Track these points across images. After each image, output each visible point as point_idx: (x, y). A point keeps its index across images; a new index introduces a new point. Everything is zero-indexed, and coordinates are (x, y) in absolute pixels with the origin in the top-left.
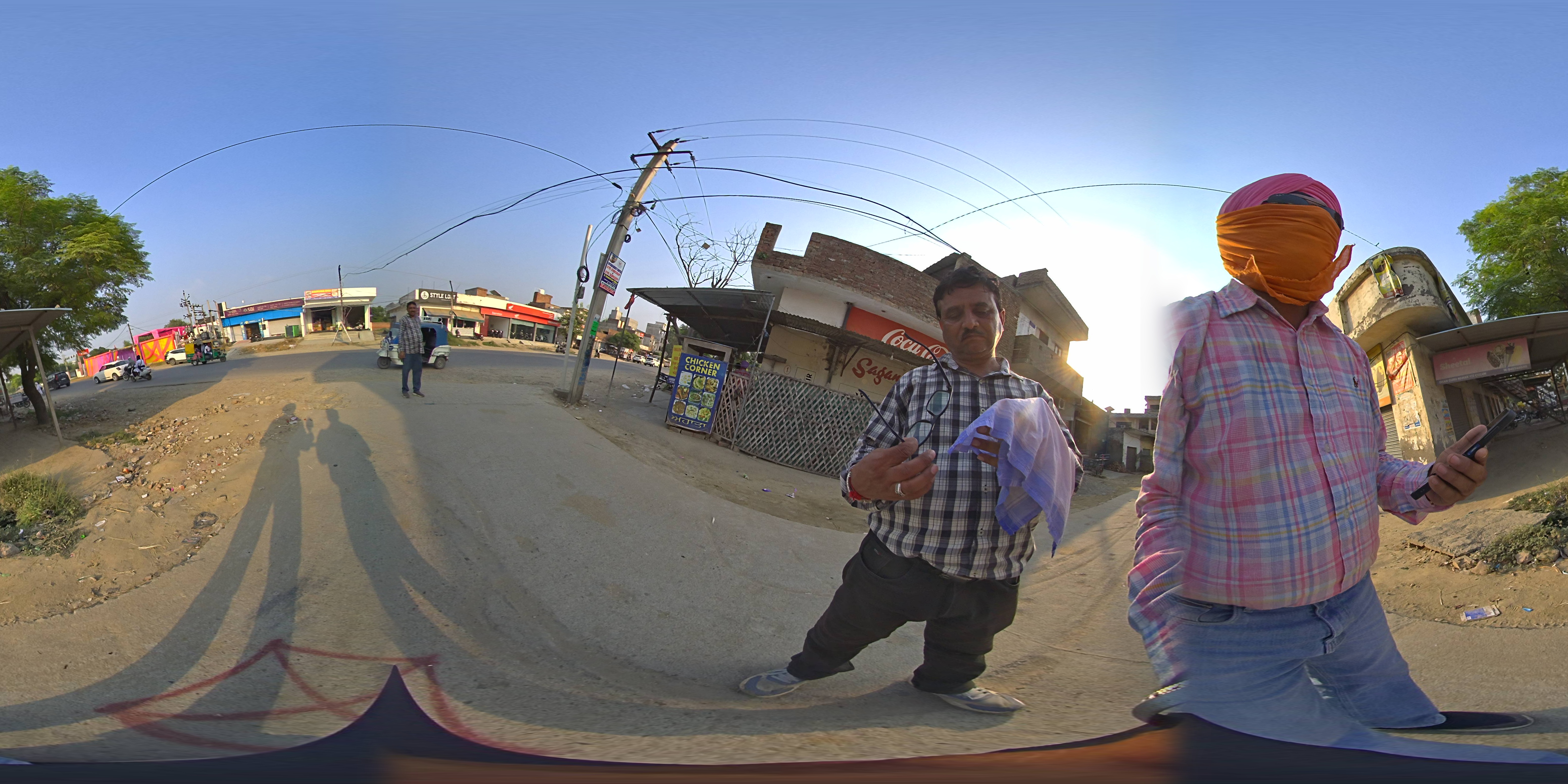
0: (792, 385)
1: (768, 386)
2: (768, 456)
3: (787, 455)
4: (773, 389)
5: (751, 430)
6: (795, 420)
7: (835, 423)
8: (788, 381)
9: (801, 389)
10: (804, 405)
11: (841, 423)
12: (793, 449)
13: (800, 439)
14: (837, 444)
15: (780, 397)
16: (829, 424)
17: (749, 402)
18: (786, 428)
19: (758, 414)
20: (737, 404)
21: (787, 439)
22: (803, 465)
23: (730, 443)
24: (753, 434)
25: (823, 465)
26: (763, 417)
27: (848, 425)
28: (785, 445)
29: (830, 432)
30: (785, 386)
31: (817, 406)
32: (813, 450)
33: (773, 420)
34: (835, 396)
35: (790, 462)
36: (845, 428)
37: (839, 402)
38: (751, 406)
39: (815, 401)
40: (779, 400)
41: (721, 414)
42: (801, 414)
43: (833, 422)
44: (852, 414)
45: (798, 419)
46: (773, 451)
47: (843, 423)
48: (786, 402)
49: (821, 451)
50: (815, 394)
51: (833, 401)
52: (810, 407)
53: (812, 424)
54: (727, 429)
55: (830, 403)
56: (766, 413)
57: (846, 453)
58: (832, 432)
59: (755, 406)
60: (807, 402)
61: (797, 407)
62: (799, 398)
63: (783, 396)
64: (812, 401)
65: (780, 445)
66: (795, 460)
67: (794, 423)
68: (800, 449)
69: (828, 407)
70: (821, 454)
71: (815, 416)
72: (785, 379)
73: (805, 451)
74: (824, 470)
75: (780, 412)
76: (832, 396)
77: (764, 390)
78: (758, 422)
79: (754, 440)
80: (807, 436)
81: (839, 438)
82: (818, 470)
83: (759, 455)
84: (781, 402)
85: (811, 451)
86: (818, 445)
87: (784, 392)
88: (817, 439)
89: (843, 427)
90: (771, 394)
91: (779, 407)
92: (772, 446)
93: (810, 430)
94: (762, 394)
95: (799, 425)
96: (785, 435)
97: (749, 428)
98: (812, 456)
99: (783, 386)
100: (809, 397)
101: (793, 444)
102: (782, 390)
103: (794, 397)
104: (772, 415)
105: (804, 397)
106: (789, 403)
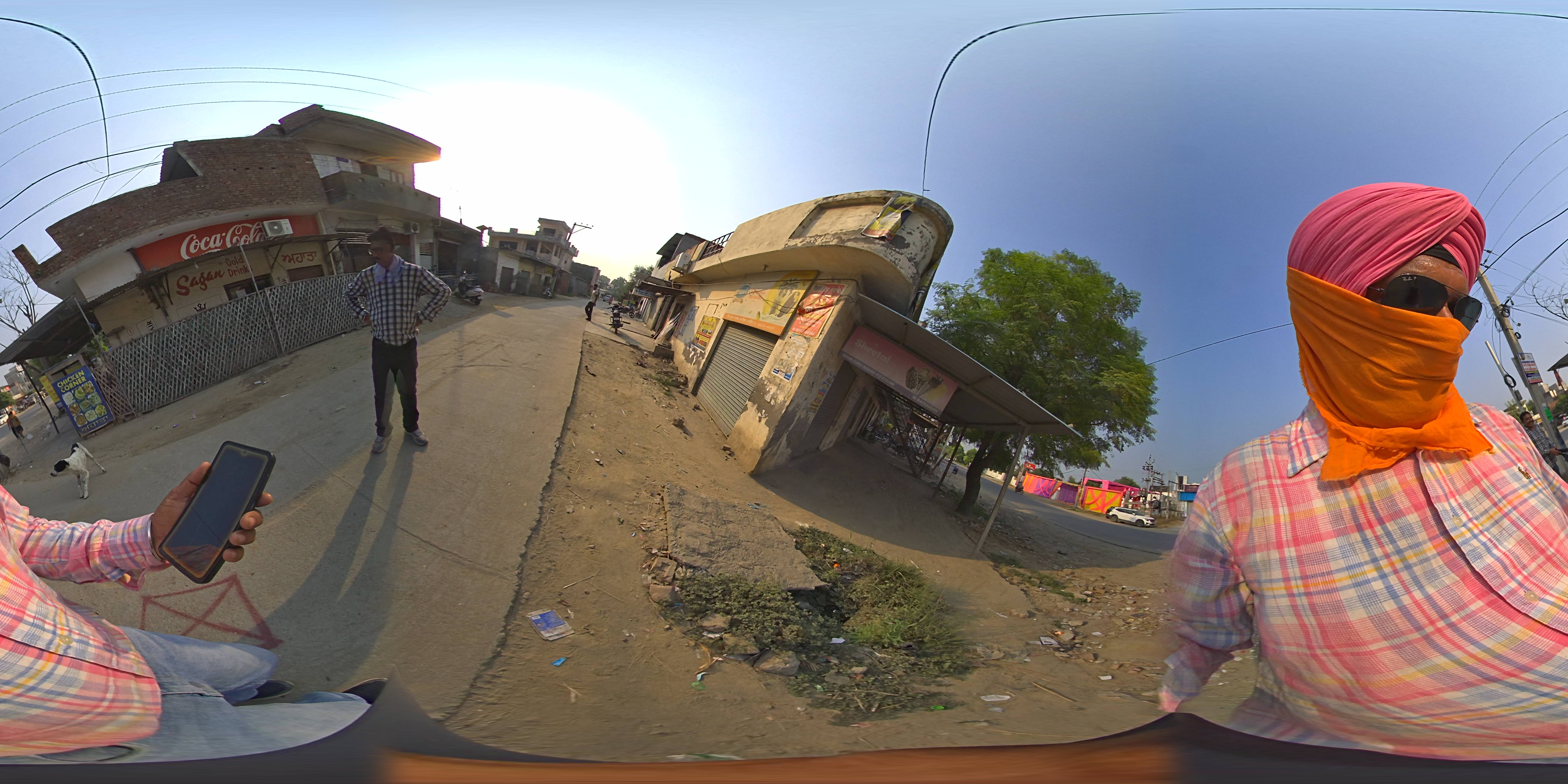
0: (139, 344)
1: (124, 357)
2: (163, 402)
3: (174, 392)
4: (129, 357)
5: (138, 395)
6: (160, 364)
7: (189, 346)
8: (134, 344)
9: (147, 342)
10: (158, 351)
11: (193, 343)
12: (175, 385)
13: (174, 374)
14: (201, 359)
15: (137, 358)
16: (184, 349)
17: (121, 377)
18: (159, 375)
19: (133, 381)
20: (115, 385)
21: (165, 381)
22: (190, 390)
23: (133, 414)
24: (142, 398)
25: (203, 380)
26: (138, 380)
27: (199, 340)
28: (168, 386)
29: (190, 355)
30: (135, 348)
31: (167, 344)
32: (188, 375)
33: (146, 376)
34: (174, 328)
35: (180, 395)
36: (198, 344)
37: (179, 330)
38: (125, 379)
39: (163, 341)
40: (139, 361)
41: (111, 402)
42: (161, 358)
43: (186, 346)
44: (196, 330)
45: (162, 363)
46: (163, 396)
47: (194, 342)
48: (145, 358)
49: (194, 372)
50: (159, 337)
51: (175, 332)
52: (163, 348)
53: (173, 358)
54: (122, 407)
55: (174, 335)
56: (138, 376)
57: (212, 361)
58: (191, 353)
59: (127, 377)
60: (158, 346)
61: (154, 355)
62: (151, 348)
63: (139, 356)
64: (161, 344)
65: (164, 389)
66: (182, 391)
67: (161, 368)
68: (179, 382)
69: (175, 338)
70: (195, 375)
71: (171, 352)
72: (131, 344)
73: (183, 380)
74: (206, 383)
75: (146, 368)
76: (172, 329)
77: (123, 362)
78: (138, 386)
79: (145, 400)
80: (176, 368)
81: (199, 354)
82: (202, 386)
83: (157, 407)
84: (141, 361)
85: (188, 377)
86: (188, 369)
87: (137, 352)
88: (185, 366)
89: (196, 344)
90: (131, 362)
91: (142, 365)
92: (160, 394)
93: (175, 363)
94: (125, 366)
95: (165, 366)
96: (162, 380)
97: (136, 395)
98: (191, 380)
99: (134, 349)
100: (157, 343)
101: (171, 382)
102: (135, 353)
103: (147, 350)
104: (142, 374)
105: (153, 345)
106: (147, 357)
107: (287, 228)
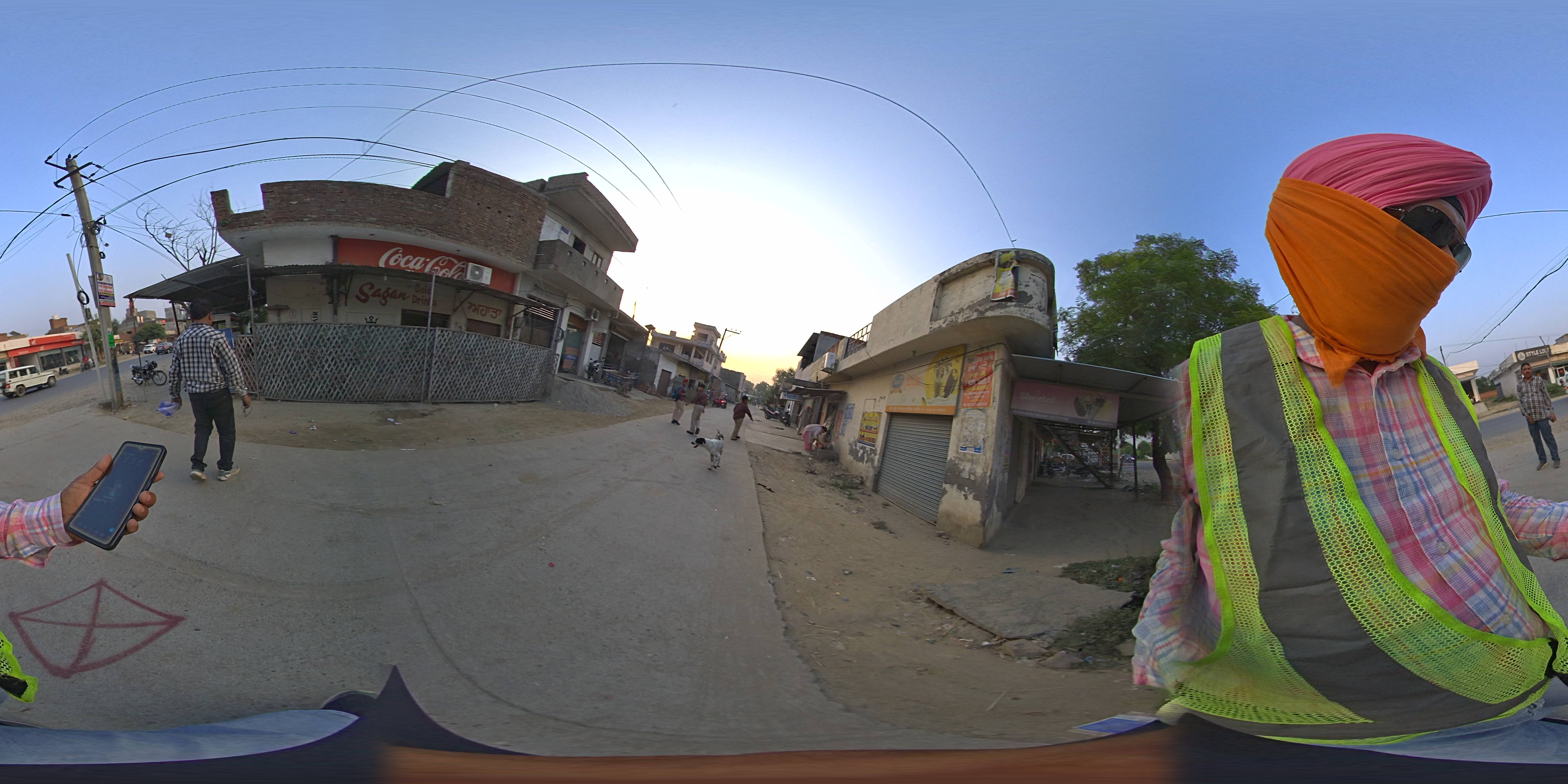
0: (291, 329)
4: (276, 338)
6: (303, 358)
12: (308, 386)
18: (297, 368)
21: (301, 378)
22: (321, 397)
24: (271, 383)
25: (338, 393)
26: (275, 364)
28: (301, 383)
38: (262, 358)
42: (306, 353)
43: (337, 352)
51: (332, 333)
55: (329, 335)
60: (309, 340)
61: (301, 347)
62: (301, 338)
63: (286, 340)
64: (312, 338)
65: (296, 384)
66: (313, 395)
67: (303, 362)
68: (314, 384)
70: (333, 384)
79: (274, 386)
80: (317, 369)
85: (324, 383)
86: (329, 376)
90: (276, 343)
92: (290, 387)
93: (318, 364)
94: (268, 345)
96: (298, 374)
101: (307, 380)
105: (304, 336)
107: (486, 277)
